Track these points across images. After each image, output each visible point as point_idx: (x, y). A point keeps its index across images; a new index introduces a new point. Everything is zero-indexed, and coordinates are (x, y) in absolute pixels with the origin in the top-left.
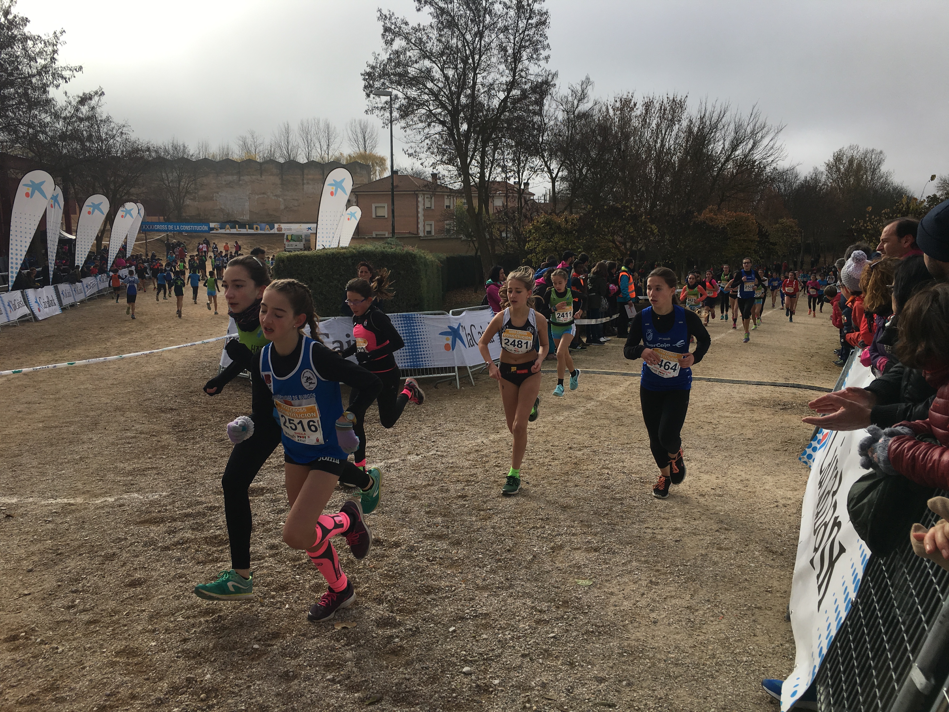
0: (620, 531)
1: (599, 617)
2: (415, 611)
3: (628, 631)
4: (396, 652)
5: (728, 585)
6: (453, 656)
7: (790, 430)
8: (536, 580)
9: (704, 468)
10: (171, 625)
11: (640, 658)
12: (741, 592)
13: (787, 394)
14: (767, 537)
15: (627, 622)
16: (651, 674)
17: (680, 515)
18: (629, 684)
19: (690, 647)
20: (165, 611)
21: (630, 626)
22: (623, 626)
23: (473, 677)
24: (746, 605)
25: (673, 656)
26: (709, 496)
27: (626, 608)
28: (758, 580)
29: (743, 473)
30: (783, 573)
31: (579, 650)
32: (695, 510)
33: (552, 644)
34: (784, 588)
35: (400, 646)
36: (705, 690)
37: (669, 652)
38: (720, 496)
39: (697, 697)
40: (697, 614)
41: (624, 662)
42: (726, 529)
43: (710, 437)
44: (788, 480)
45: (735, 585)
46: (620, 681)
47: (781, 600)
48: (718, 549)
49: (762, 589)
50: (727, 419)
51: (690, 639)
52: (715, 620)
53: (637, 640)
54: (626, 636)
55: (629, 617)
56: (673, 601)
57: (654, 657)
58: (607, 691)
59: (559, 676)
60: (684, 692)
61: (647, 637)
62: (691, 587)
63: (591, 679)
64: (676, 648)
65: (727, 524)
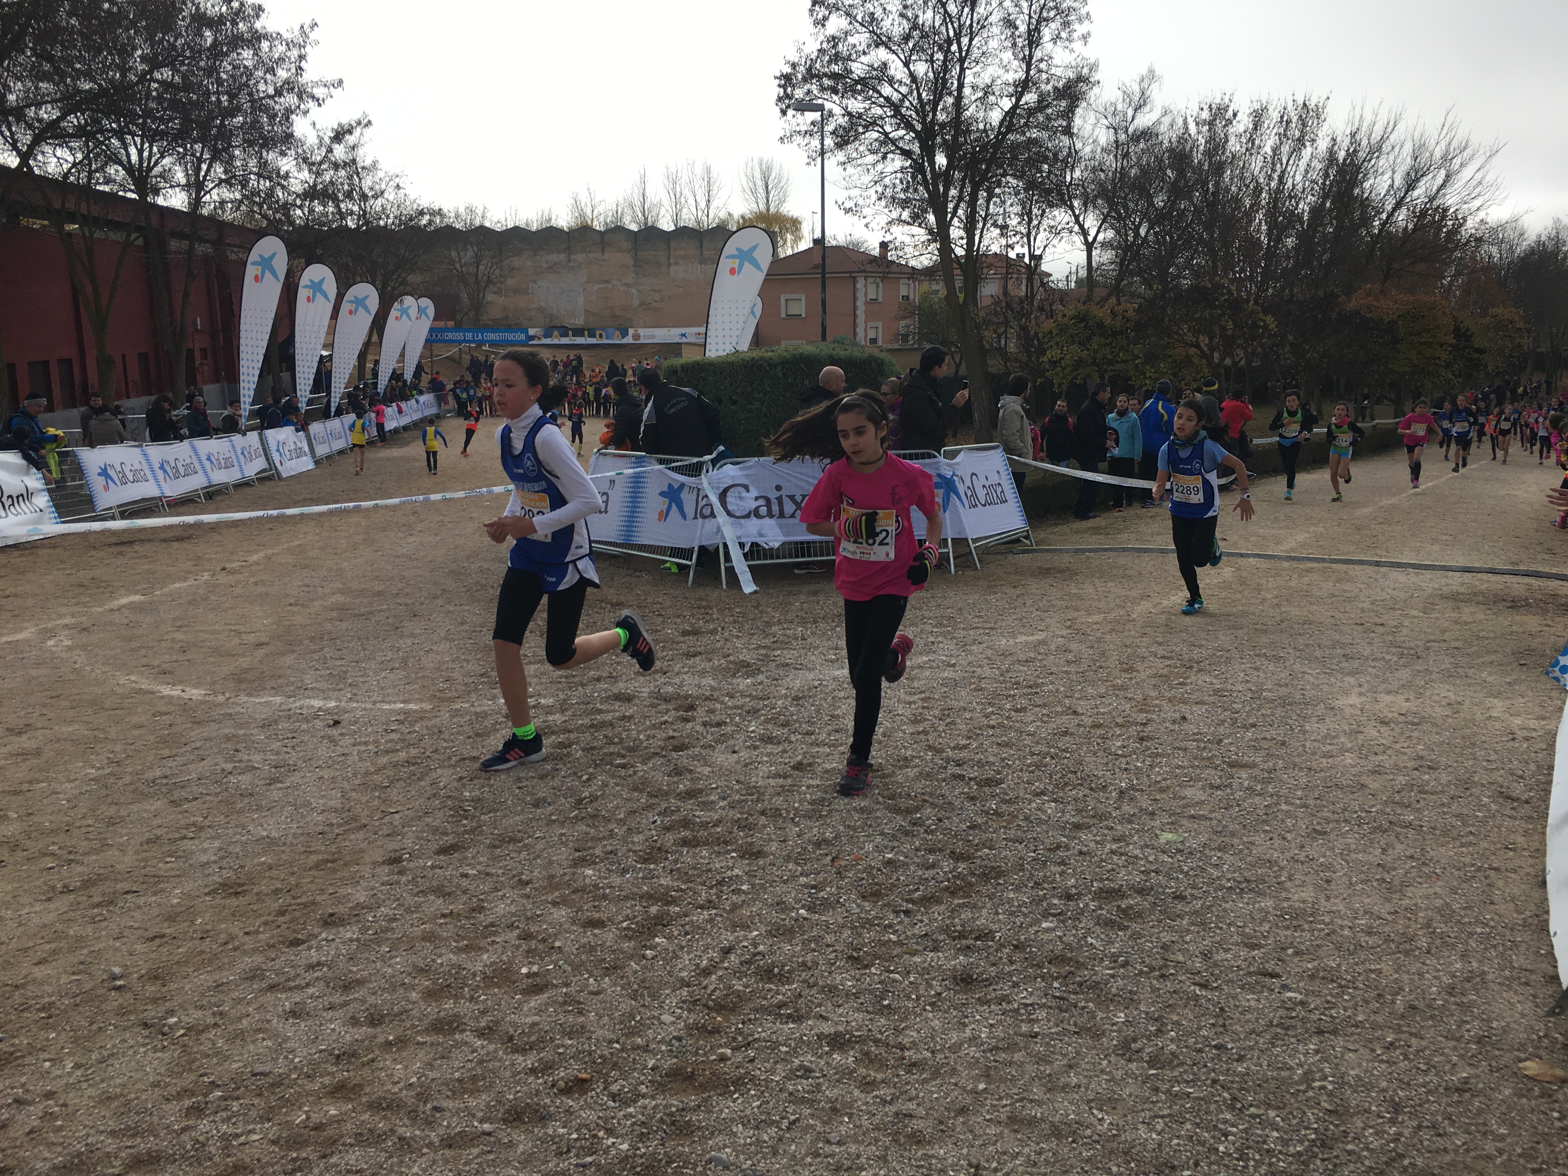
3: (1286, 890)
5: (1442, 838)
7: (1526, 636)
8: (1130, 822)
9: (1383, 686)
11: (1311, 922)
12: (1464, 849)
13: (1518, 586)
14: (1500, 779)
15: (1283, 879)
16: (1329, 942)
17: (1351, 748)
18: (1296, 953)
19: (1390, 913)
21: (1289, 884)
22: (1278, 883)
23: (1058, 932)
24: (1473, 865)
25: (1363, 922)
26: (1397, 723)
28: (1491, 834)
29: (1451, 694)
30: (1531, 827)
31: (1214, 909)
32: (1376, 742)
34: (1536, 845)
36: (1418, 964)
37: (1356, 918)
38: (1413, 724)
39: (1408, 973)
40: (1394, 873)
41: (1286, 926)
42: (1430, 768)
44: (1530, 705)
45: (1453, 839)
46: (1282, 949)
47: (1530, 861)
48: (1419, 792)
49: (1499, 846)
50: (1416, 620)
51: (1388, 906)
52: (1426, 882)
53: (1303, 902)
54: (1283, 895)
55: (1285, 874)
56: (1353, 856)
57: (1332, 922)
58: (1265, 959)
59: (1188, 938)
60: (1386, 966)
61: (1317, 899)
62: (1382, 840)
63: (1237, 944)
64: (1366, 913)
65: (1431, 761)
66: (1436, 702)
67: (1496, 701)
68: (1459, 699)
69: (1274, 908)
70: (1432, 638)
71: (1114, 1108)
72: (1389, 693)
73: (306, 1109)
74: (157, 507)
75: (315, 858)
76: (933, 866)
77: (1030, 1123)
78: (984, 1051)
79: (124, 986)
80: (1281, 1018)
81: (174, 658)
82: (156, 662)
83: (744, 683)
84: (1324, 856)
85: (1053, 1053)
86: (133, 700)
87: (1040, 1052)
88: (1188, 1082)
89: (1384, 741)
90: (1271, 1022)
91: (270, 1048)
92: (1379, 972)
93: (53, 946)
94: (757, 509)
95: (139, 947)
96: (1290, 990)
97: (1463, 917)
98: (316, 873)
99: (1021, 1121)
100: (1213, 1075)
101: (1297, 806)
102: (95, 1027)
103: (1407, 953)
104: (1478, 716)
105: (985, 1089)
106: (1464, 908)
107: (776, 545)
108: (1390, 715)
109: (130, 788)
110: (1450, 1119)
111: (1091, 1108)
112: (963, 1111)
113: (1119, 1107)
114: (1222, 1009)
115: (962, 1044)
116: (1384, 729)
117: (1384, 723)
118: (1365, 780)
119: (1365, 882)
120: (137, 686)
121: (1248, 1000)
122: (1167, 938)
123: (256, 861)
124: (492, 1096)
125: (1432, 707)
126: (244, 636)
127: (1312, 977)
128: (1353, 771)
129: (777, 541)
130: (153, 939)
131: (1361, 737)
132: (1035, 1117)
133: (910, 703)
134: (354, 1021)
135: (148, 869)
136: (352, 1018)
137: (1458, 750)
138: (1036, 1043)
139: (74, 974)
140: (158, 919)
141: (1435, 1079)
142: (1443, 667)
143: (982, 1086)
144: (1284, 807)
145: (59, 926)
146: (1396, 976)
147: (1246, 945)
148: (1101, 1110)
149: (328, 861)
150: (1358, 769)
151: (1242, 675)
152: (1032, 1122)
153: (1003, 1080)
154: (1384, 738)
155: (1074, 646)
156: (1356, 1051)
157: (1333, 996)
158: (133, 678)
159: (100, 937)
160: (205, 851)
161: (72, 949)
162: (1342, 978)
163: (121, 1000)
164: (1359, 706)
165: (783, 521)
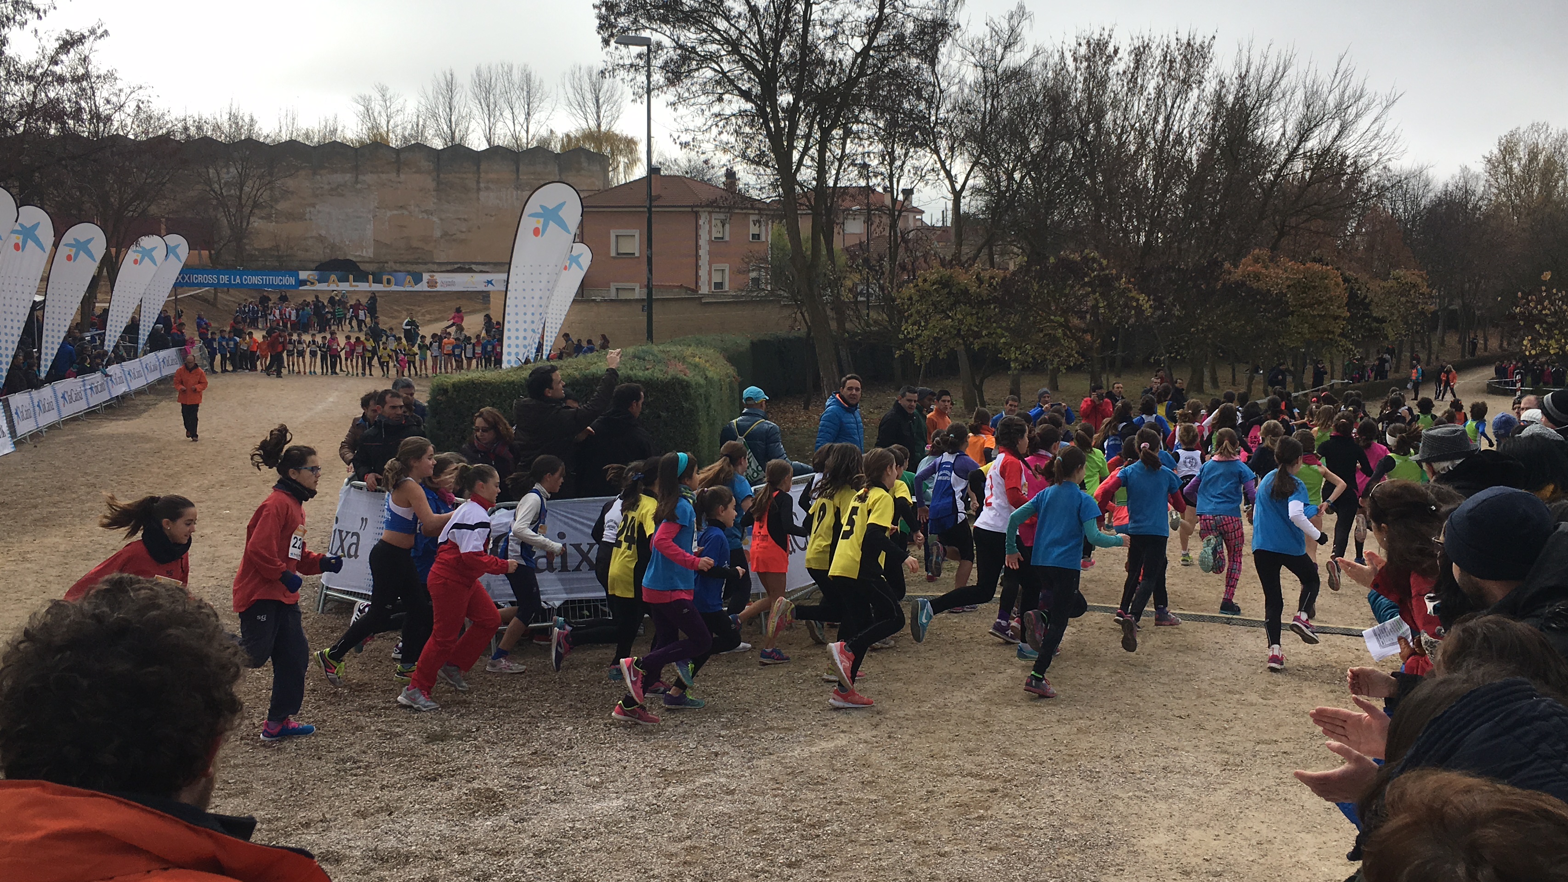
66: (1246, 839)
67: (1309, 836)
68: (1271, 835)
70: (1266, 737)
83: (482, 826)
104: (1287, 862)
107: (557, 604)
108: (1194, 861)
117: (1186, 873)
129: (558, 599)
133: (671, 855)
142: (1266, 783)
151: (1048, 801)
155: (876, 757)
164: (1164, 847)
165: (565, 575)
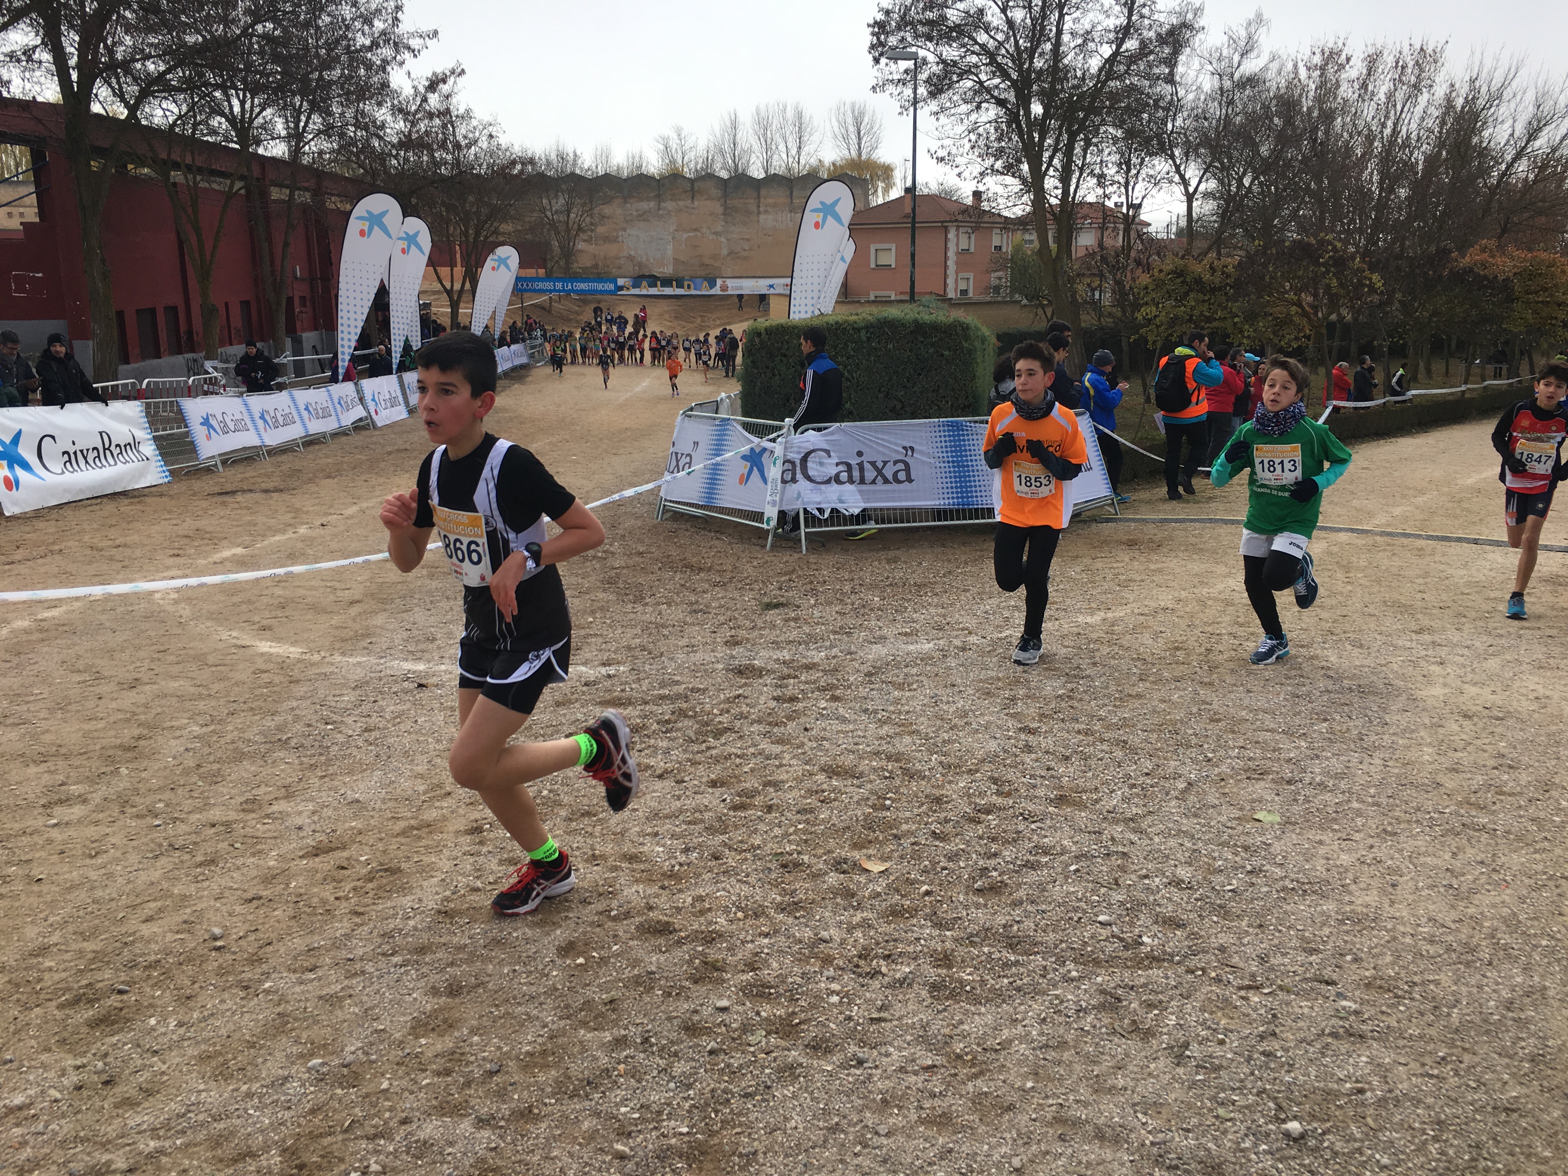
0: (1327, 759)
1: (1301, 870)
2: (1015, 840)
3: (1350, 893)
4: (995, 889)
5: (1515, 844)
6: (1080, 900)
8: (1196, 816)
9: (1470, 676)
10: (677, 829)
11: (1372, 928)
12: (1537, 856)
15: (1348, 881)
16: (1389, 949)
17: (1430, 744)
18: (1356, 960)
19: (1454, 921)
20: (665, 812)
21: (1353, 887)
22: (1342, 886)
23: (1115, 929)
24: (1545, 873)
25: (1426, 930)
26: (1481, 718)
27: (1345, 864)
29: (1540, 688)
31: (1274, 911)
32: (1457, 737)
33: (1229, 900)
35: (1001, 882)
36: (1478, 977)
37: (1419, 925)
38: (1498, 719)
39: (1467, 985)
40: (1462, 879)
41: (1347, 932)
42: (1511, 767)
43: (1480, 630)
45: (1527, 845)
46: (1341, 955)
48: (1497, 793)
51: (1452, 912)
52: (1495, 890)
53: (1367, 906)
54: (1347, 898)
55: (1350, 875)
56: (1422, 859)
57: (1394, 929)
58: (1322, 965)
59: (1245, 941)
60: (1446, 978)
61: (1381, 903)
62: (1453, 842)
63: (1296, 949)
64: (1430, 920)
65: (1512, 760)
66: (1523, 695)
68: (1548, 693)
69: (1337, 913)
71: (1159, 1113)
72: (1475, 684)
73: (388, 1076)
74: (258, 455)
75: (402, 824)
76: (995, 855)
77: (1074, 1124)
78: (1034, 1049)
79: (224, 947)
80: (1333, 1027)
81: (274, 614)
82: (256, 618)
84: (1392, 859)
85: (1103, 1054)
86: (235, 657)
87: (1089, 1052)
88: (1233, 1089)
89: (1464, 737)
90: (1323, 1031)
91: (357, 1015)
92: (1437, 983)
93: (159, 904)
94: (837, 476)
95: (238, 909)
96: (1345, 998)
97: (1528, 928)
98: (403, 840)
99: (1067, 1120)
100: (1259, 1083)
101: (1369, 804)
102: (197, 986)
103: (1468, 964)
105: (1033, 1087)
106: (1531, 919)
107: (856, 511)
108: (1474, 709)
109: (231, 747)
110: (1495, 1139)
111: (1135, 1112)
112: (1010, 1108)
113: (1164, 1111)
114: (1274, 1016)
115: (1011, 1042)
116: (1467, 723)
117: (1467, 717)
118: (1441, 778)
119: (1431, 887)
120: (239, 642)
121: (1301, 1007)
122: (1225, 939)
123: (347, 825)
124: (561, 1072)
125: (1518, 701)
126: (339, 593)
127: (1368, 986)
128: (1430, 768)
129: (856, 507)
130: (251, 901)
131: (1441, 731)
132: (1080, 1118)
134: (435, 991)
135: (247, 829)
136: (433, 988)
137: (1540, 749)
138: (1086, 1042)
139: (177, 932)
140: (255, 881)
141: (1484, 1097)
142: (1534, 657)
143: (1029, 1084)
144: (1355, 805)
145: (165, 885)
146: (1454, 988)
147: (1304, 950)
148: (1145, 1114)
149: (413, 828)
150: (1436, 766)
152: (1076, 1123)
153: (1051, 1079)
154: (1466, 733)
155: (1152, 625)
156: (1405, 1065)
157: (1388, 1006)
158: (234, 634)
159: (202, 897)
160: (300, 813)
161: (178, 908)
162: (1398, 988)
163: (221, 960)
164: (1441, 698)
165: (863, 487)
